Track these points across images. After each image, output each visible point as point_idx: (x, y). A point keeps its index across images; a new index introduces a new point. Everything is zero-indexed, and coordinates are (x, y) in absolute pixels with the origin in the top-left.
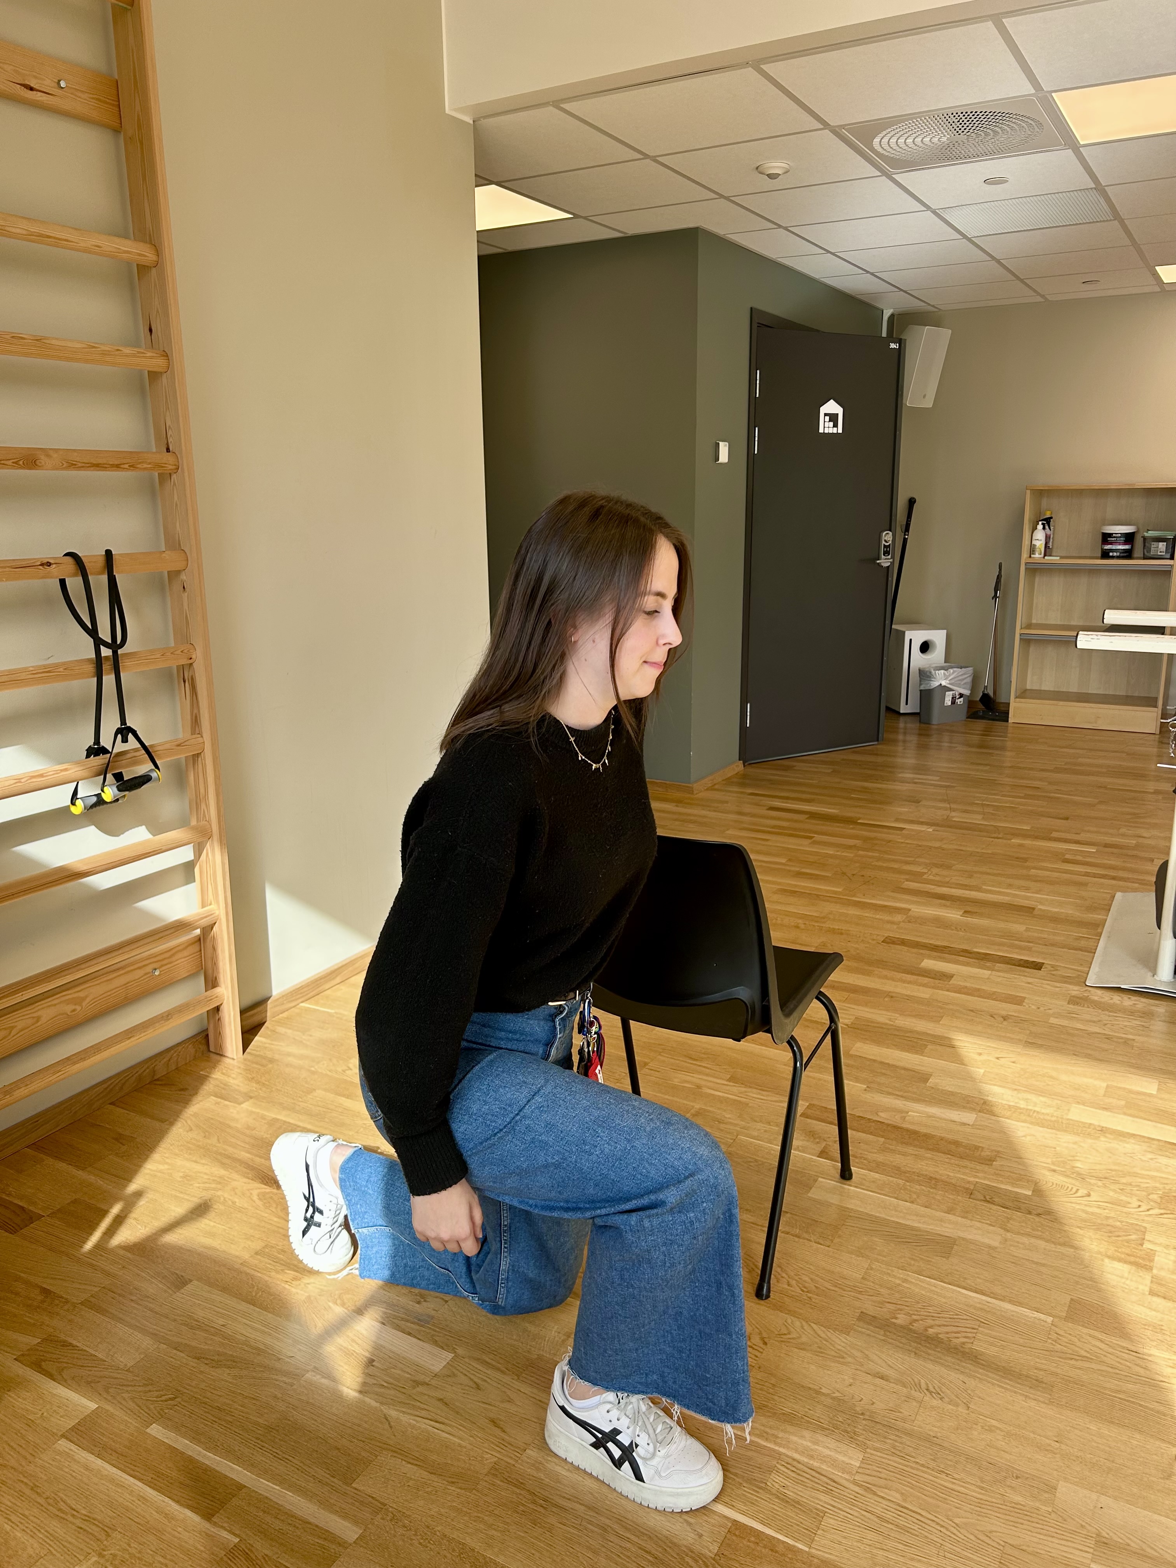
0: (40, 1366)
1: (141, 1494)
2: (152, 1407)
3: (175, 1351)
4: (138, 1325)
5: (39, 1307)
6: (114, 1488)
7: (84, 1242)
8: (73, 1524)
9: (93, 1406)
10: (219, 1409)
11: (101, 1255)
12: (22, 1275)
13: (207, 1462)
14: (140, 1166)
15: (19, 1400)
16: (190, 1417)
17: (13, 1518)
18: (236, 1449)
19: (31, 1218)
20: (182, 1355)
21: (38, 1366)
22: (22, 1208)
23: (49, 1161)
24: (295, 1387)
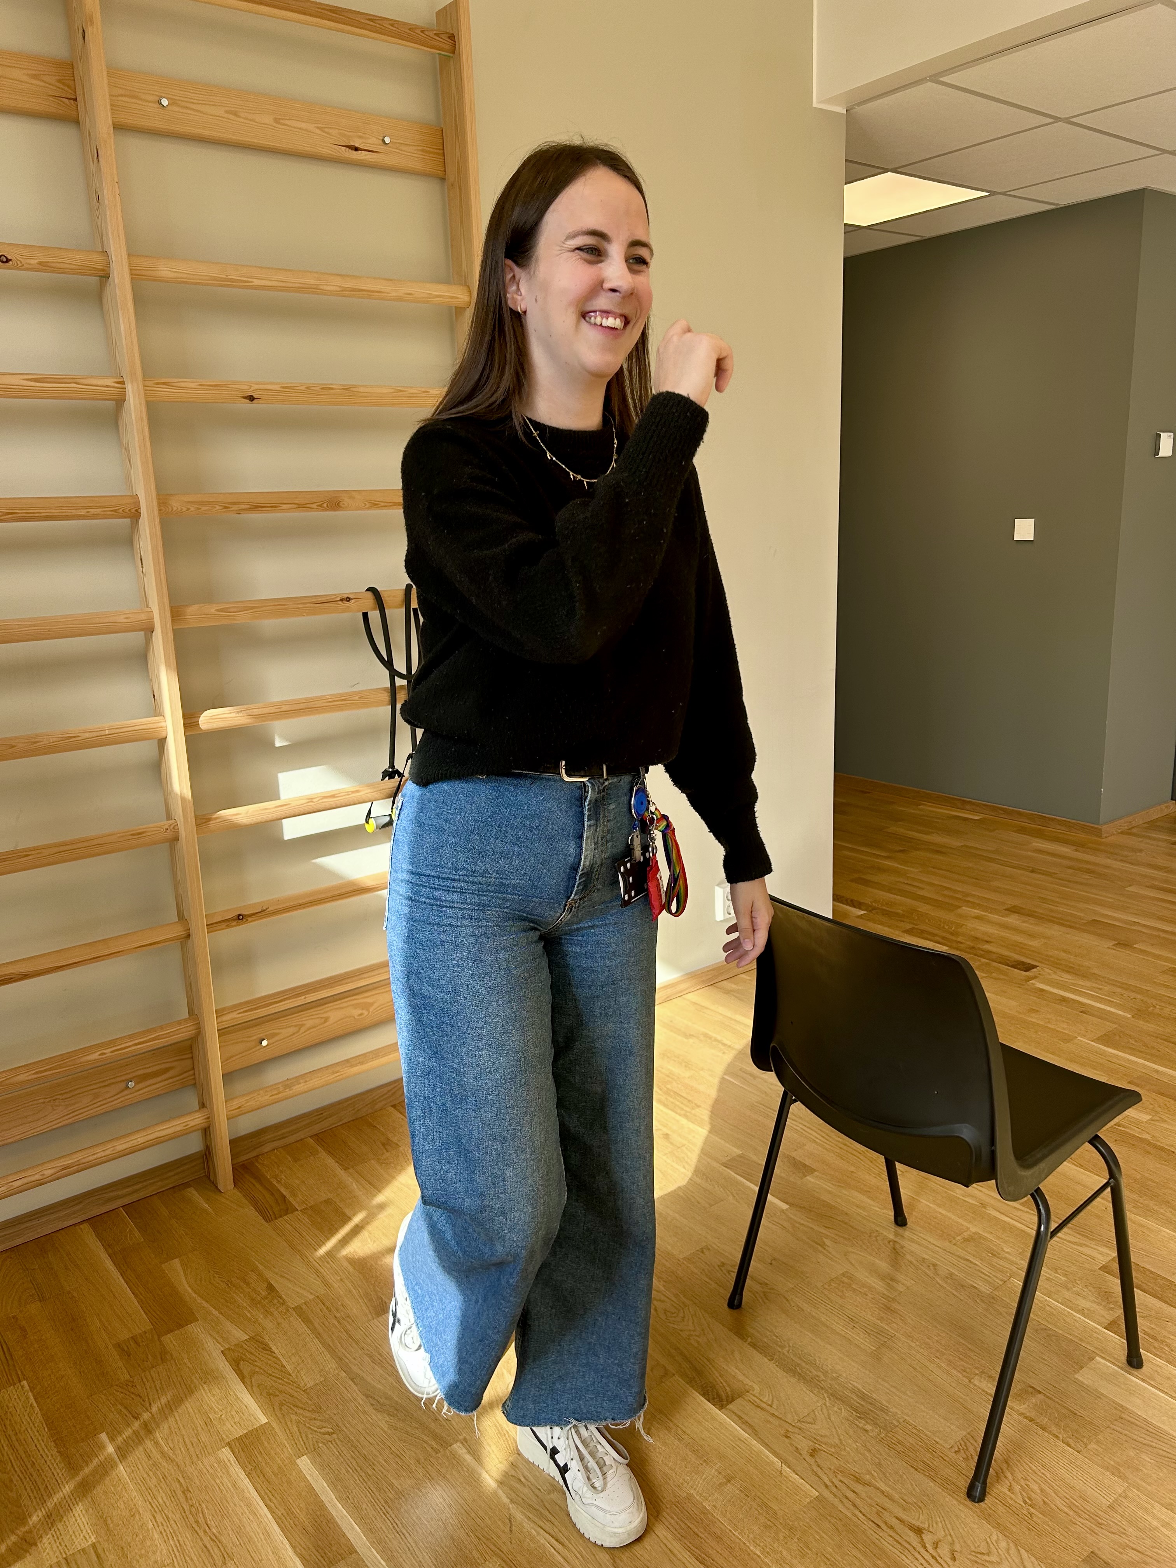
0: (238, 1365)
1: (267, 1528)
2: (310, 1436)
3: (351, 1382)
4: (331, 1345)
5: (259, 1302)
6: (248, 1513)
7: (320, 1246)
8: (201, 1539)
9: (264, 1420)
10: (365, 1457)
11: (328, 1263)
12: (259, 1266)
13: (334, 1514)
14: (393, 1178)
15: (209, 1394)
16: (338, 1458)
17: (158, 1517)
18: (364, 1506)
19: (287, 1208)
20: (355, 1388)
21: (236, 1365)
22: (284, 1197)
23: (323, 1154)
24: (439, 1455)
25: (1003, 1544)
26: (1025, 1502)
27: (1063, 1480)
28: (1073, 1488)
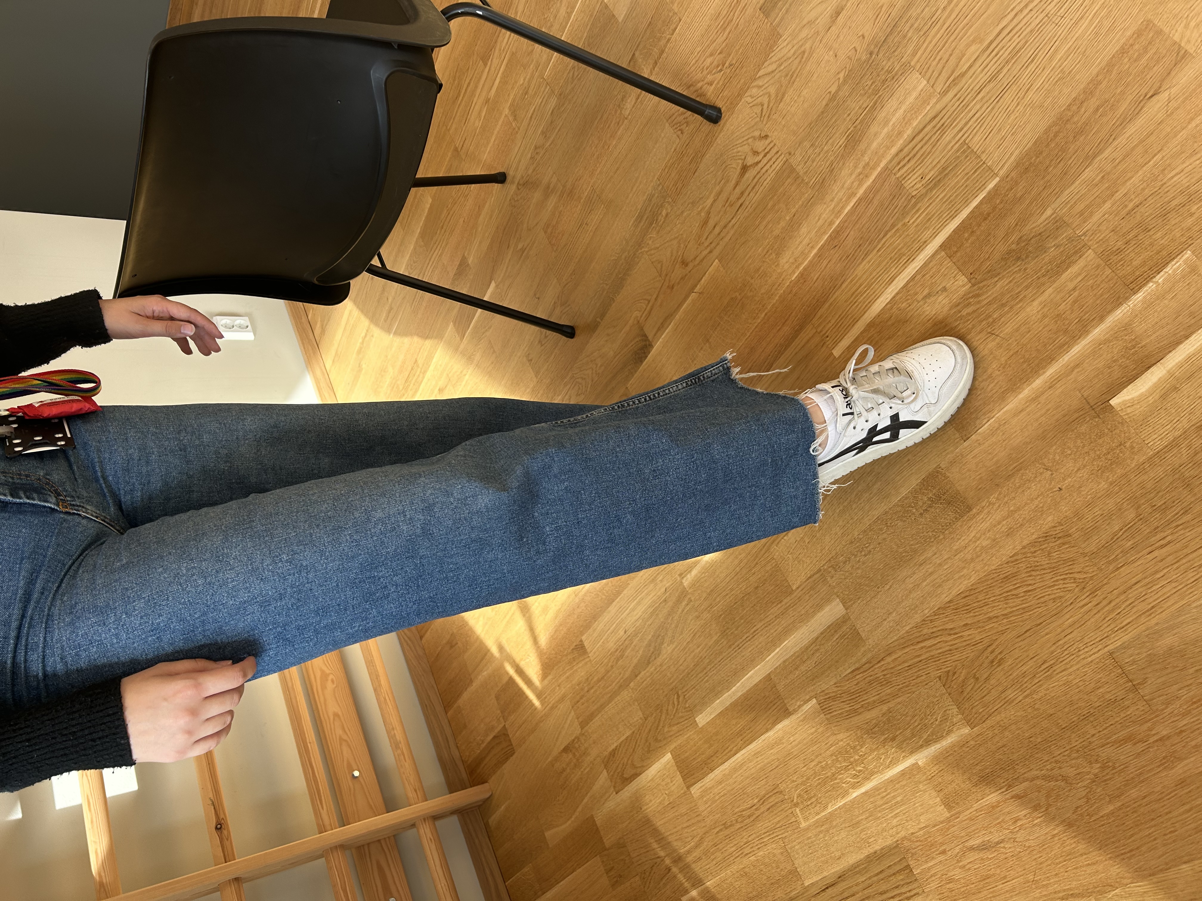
0: (627, 779)
1: (753, 754)
2: (681, 714)
3: (638, 678)
4: (609, 695)
5: (578, 760)
6: (741, 771)
7: (533, 705)
8: (763, 812)
9: (669, 756)
10: (696, 665)
11: (546, 697)
12: (549, 760)
13: (740, 694)
14: (478, 638)
15: (650, 805)
16: (697, 690)
17: (746, 851)
18: (734, 667)
19: (503, 735)
20: (643, 673)
21: (627, 780)
22: (495, 737)
23: (461, 702)
24: (693, 598)
25: (754, 91)
26: (721, 70)
27: (703, 36)
28: (709, 26)
